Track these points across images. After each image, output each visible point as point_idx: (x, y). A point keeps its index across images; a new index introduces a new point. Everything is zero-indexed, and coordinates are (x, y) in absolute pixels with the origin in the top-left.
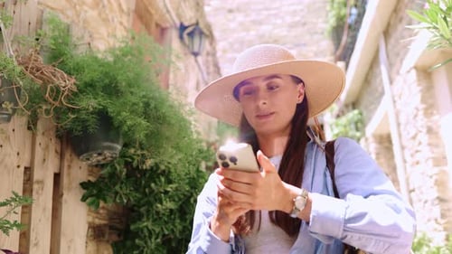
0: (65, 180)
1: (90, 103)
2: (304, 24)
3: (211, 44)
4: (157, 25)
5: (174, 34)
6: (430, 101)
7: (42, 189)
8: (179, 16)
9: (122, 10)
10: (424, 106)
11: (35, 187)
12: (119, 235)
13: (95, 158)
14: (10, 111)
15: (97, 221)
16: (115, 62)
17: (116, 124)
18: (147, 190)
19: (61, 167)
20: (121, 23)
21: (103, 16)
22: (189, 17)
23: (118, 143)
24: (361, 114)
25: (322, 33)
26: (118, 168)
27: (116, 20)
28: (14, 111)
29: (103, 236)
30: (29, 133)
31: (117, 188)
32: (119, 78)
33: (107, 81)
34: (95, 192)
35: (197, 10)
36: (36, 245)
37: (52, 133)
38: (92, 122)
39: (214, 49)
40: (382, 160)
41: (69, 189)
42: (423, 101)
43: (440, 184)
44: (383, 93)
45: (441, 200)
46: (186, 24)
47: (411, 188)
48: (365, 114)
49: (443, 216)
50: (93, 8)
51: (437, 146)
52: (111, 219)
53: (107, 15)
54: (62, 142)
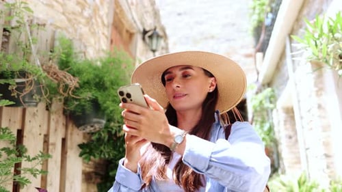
0: (69, 143)
1: (87, 95)
2: (233, 25)
3: (165, 41)
4: (127, 31)
5: (139, 37)
6: (320, 86)
7: (55, 149)
8: (142, 24)
9: (104, 25)
10: (316, 89)
11: (50, 147)
12: (102, 179)
13: (89, 129)
14: (38, 100)
15: (88, 170)
16: (103, 67)
17: (102, 108)
18: (121, 149)
19: (66, 134)
20: (103, 34)
21: (92, 30)
22: (149, 24)
23: (103, 119)
24: (273, 91)
25: (247, 31)
26: (103, 135)
27: (100, 32)
28: (40, 100)
29: (91, 179)
30: (47, 112)
31: (102, 148)
32: (105, 79)
33: (97, 80)
34: (88, 151)
35: (155, 18)
36: (51, 185)
37: (61, 112)
38: (88, 106)
39: (167, 44)
40: (288, 126)
41: (72, 149)
42: (316, 85)
43: (326, 144)
44: (288, 79)
45: (327, 156)
46: (147, 29)
47: (307, 147)
48: (276, 92)
49: (328, 167)
50: (85, 26)
51: (324, 117)
52: (96, 168)
53: (94, 30)
54: (66, 117)
